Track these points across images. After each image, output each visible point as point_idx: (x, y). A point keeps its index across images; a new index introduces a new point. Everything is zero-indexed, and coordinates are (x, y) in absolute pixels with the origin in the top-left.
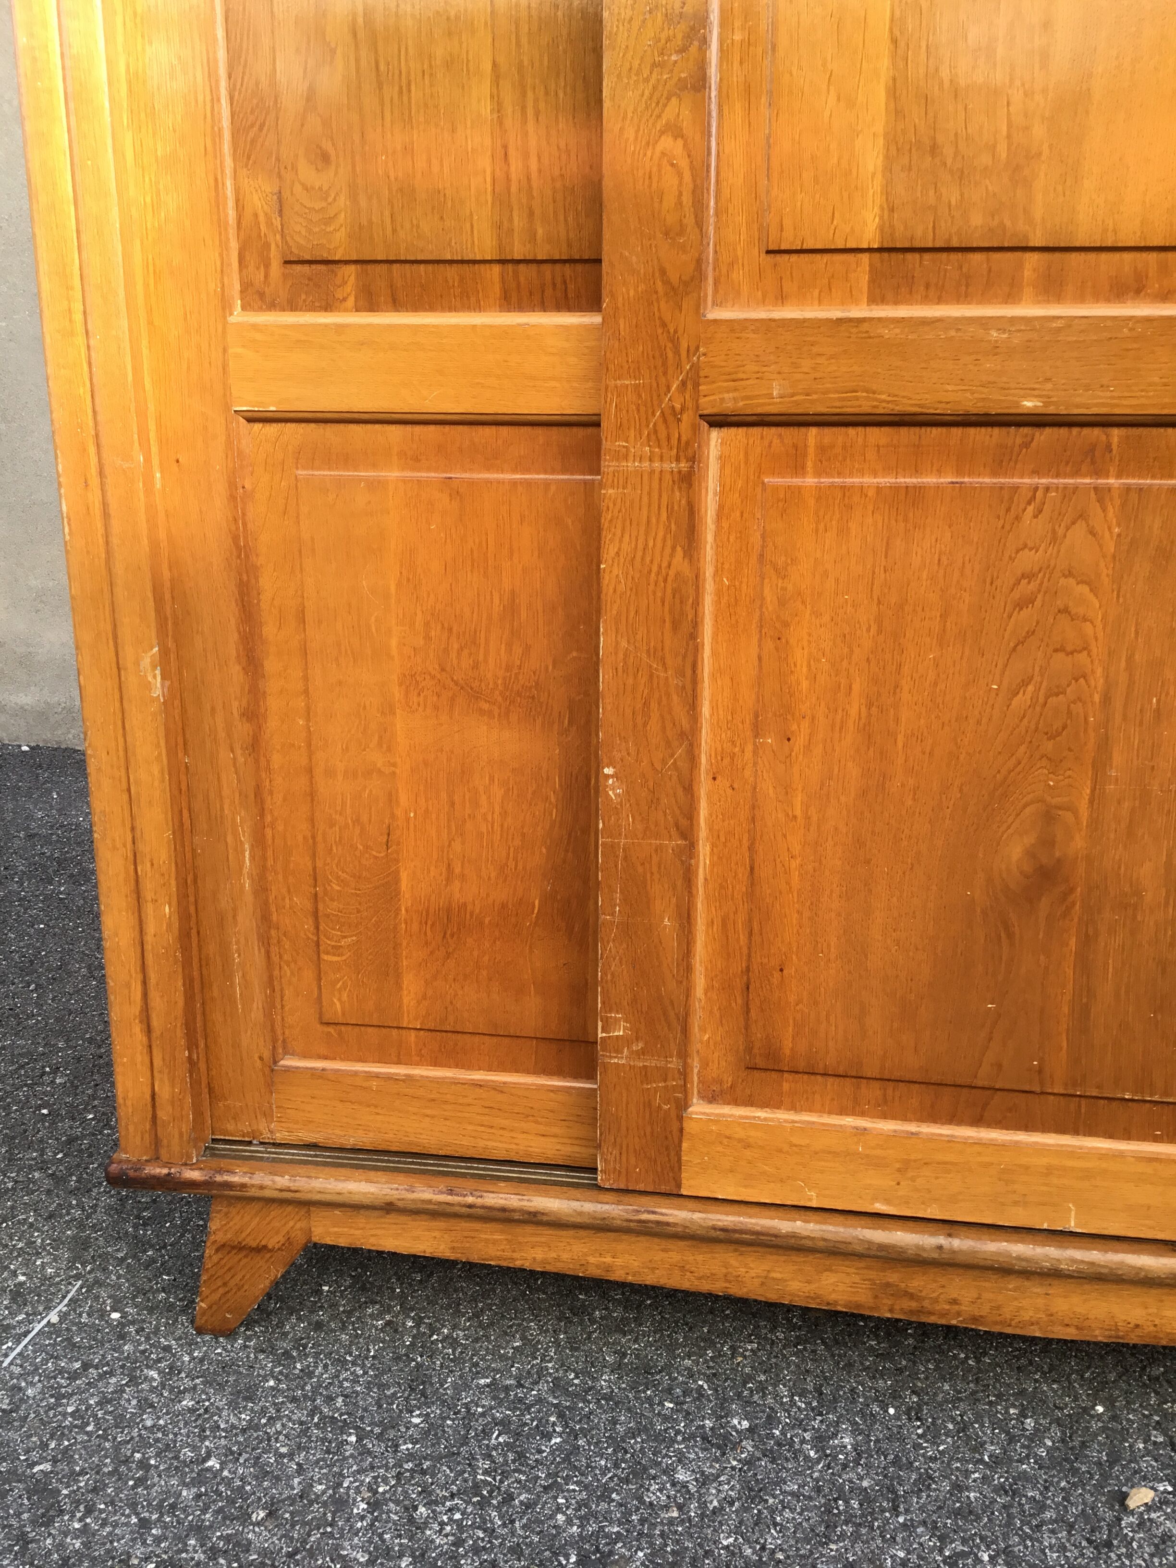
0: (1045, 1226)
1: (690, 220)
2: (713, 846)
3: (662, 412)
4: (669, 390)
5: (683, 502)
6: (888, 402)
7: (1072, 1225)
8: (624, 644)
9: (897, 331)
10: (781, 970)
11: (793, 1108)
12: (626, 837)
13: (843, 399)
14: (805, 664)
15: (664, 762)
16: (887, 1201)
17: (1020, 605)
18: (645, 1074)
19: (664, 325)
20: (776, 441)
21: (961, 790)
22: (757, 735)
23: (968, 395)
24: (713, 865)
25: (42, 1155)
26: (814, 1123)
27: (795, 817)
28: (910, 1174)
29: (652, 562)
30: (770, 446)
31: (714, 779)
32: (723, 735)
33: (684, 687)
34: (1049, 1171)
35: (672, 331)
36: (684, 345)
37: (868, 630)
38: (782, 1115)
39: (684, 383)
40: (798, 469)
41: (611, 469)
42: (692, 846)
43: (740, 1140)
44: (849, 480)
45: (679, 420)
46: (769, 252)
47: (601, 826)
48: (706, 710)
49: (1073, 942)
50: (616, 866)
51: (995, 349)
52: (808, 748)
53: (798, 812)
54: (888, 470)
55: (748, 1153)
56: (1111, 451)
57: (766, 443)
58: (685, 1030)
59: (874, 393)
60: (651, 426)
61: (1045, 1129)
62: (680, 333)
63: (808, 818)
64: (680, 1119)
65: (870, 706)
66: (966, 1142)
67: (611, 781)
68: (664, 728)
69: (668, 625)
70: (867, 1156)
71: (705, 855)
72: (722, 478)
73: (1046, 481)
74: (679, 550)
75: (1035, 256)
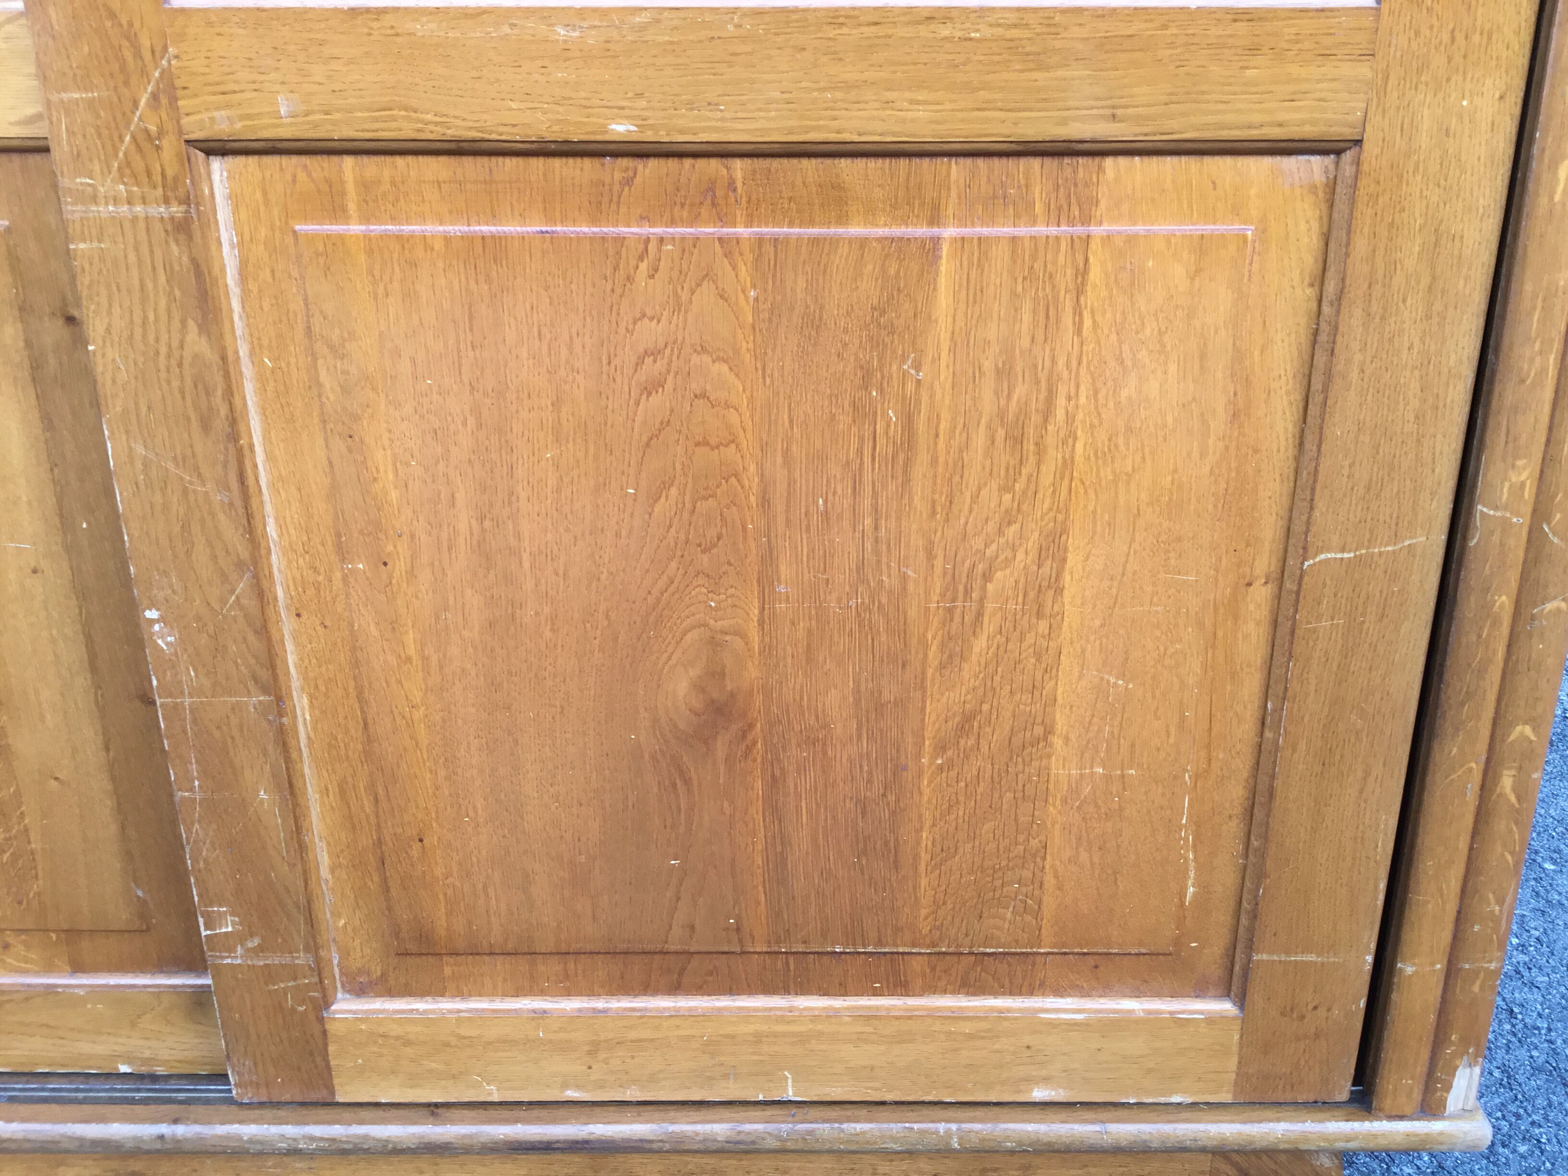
0: (761, 1098)
2: (311, 697)
3: (134, 138)
4: (136, 105)
5: (185, 259)
6: (436, 124)
8: (140, 450)
9: (433, 26)
10: (421, 840)
11: (460, 994)
12: (191, 695)
13: (376, 120)
14: (390, 468)
15: (224, 601)
16: (578, 1087)
17: (648, 390)
18: (269, 974)
19: (113, 15)
20: (302, 176)
21: (607, 617)
22: (343, 560)
23: (539, 115)
24: (315, 722)
26: (483, 1010)
27: (409, 659)
28: (602, 1055)
29: (157, 340)
30: (294, 181)
31: (298, 615)
32: (301, 561)
33: (231, 504)
34: (758, 1038)
35: (124, 22)
36: (145, 43)
37: (465, 423)
38: (446, 1005)
39: (155, 96)
40: (338, 212)
41: (77, 216)
42: (280, 701)
43: (397, 1038)
44: (407, 228)
45: (158, 148)
47: (155, 683)
48: (271, 530)
49: (759, 786)
50: (185, 732)
51: (565, 53)
52: (411, 574)
53: (412, 651)
54: (458, 214)
55: (409, 1051)
56: (735, 189)
57: (289, 177)
58: (311, 921)
59: (417, 112)
60: (121, 155)
61: (751, 990)
62: (137, 24)
63: (425, 659)
64: (321, 1020)
65: (482, 519)
66: (661, 1016)
67: (157, 627)
68: (214, 558)
69: (195, 425)
70: (550, 1041)
71: (303, 709)
72: (237, 224)
73: (658, 230)
74: (191, 324)
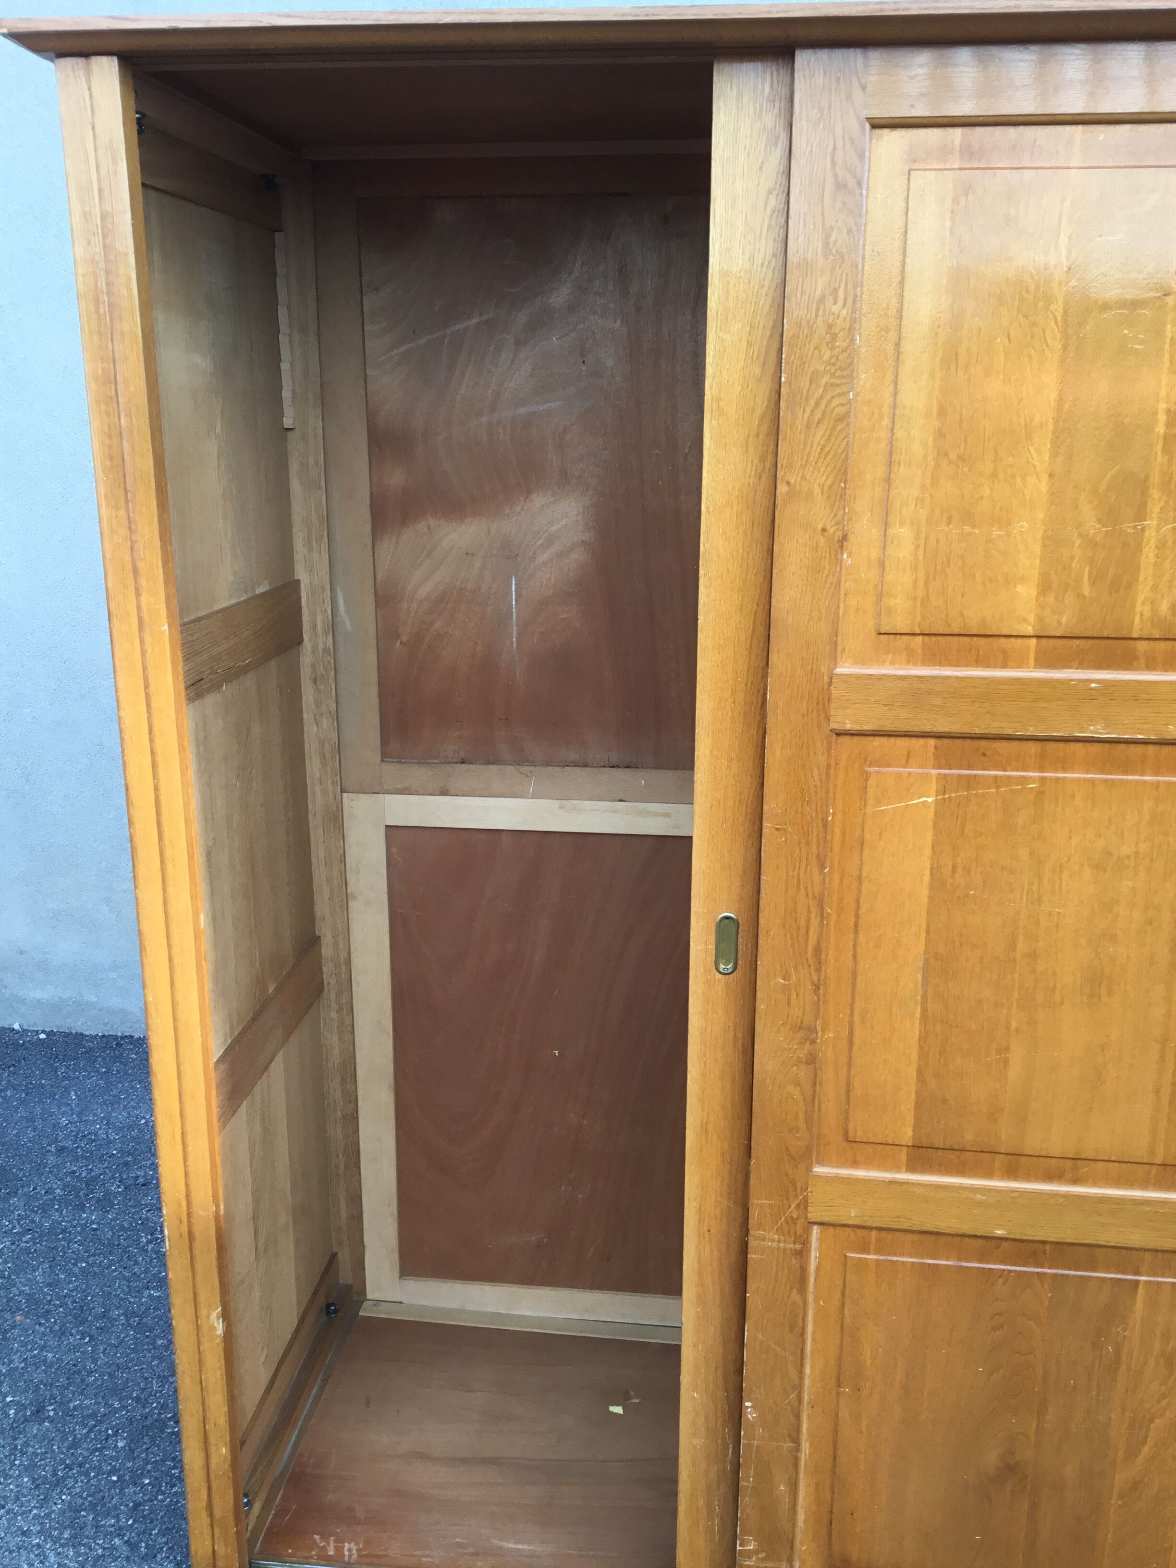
1: (802, 1125)
2: (811, 1444)
3: (786, 1219)
4: (790, 1207)
5: (798, 1265)
6: (919, 1225)
8: (760, 1336)
9: (923, 1191)
10: (852, 1514)
12: (758, 1440)
13: (892, 1221)
14: (869, 1350)
15: (782, 1402)
17: (994, 1329)
19: (787, 1175)
20: (852, 1234)
21: (961, 1422)
22: (839, 1386)
23: (965, 1225)
24: (810, 1454)
27: (861, 1432)
29: (778, 1295)
30: (848, 1236)
31: (813, 1407)
32: (818, 1385)
33: (795, 1361)
35: (792, 1179)
36: (799, 1185)
37: (907, 1336)
39: (798, 1205)
40: (865, 1249)
41: (755, 1245)
42: (798, 1448)
44: (895, 1259)
45: (795, 1223)
46: (847, 1141)
47: (742, 1433)
48: (808, 1370)
49: (1026, 1506)
50: (751, 1456)
51: (979, 1204)
52: (870, 1395)
53: (864, 1429)
54: (918, 1255)
56: (1046, 1254)
57: (846, 1235)
58: (792, 1547)
59: (910, 1219)
60: (779, 1224)
62: (797, 1179)
63: (870, 1433)
65: (907, 1375)
67: (749, 1410)
68: (783, 1383)
69: (786, 1329)
71: (805, 1448)
72: (820, 1250)
73: (1009, 1268)
74: (795, 1291)
75: (1002, 1156)
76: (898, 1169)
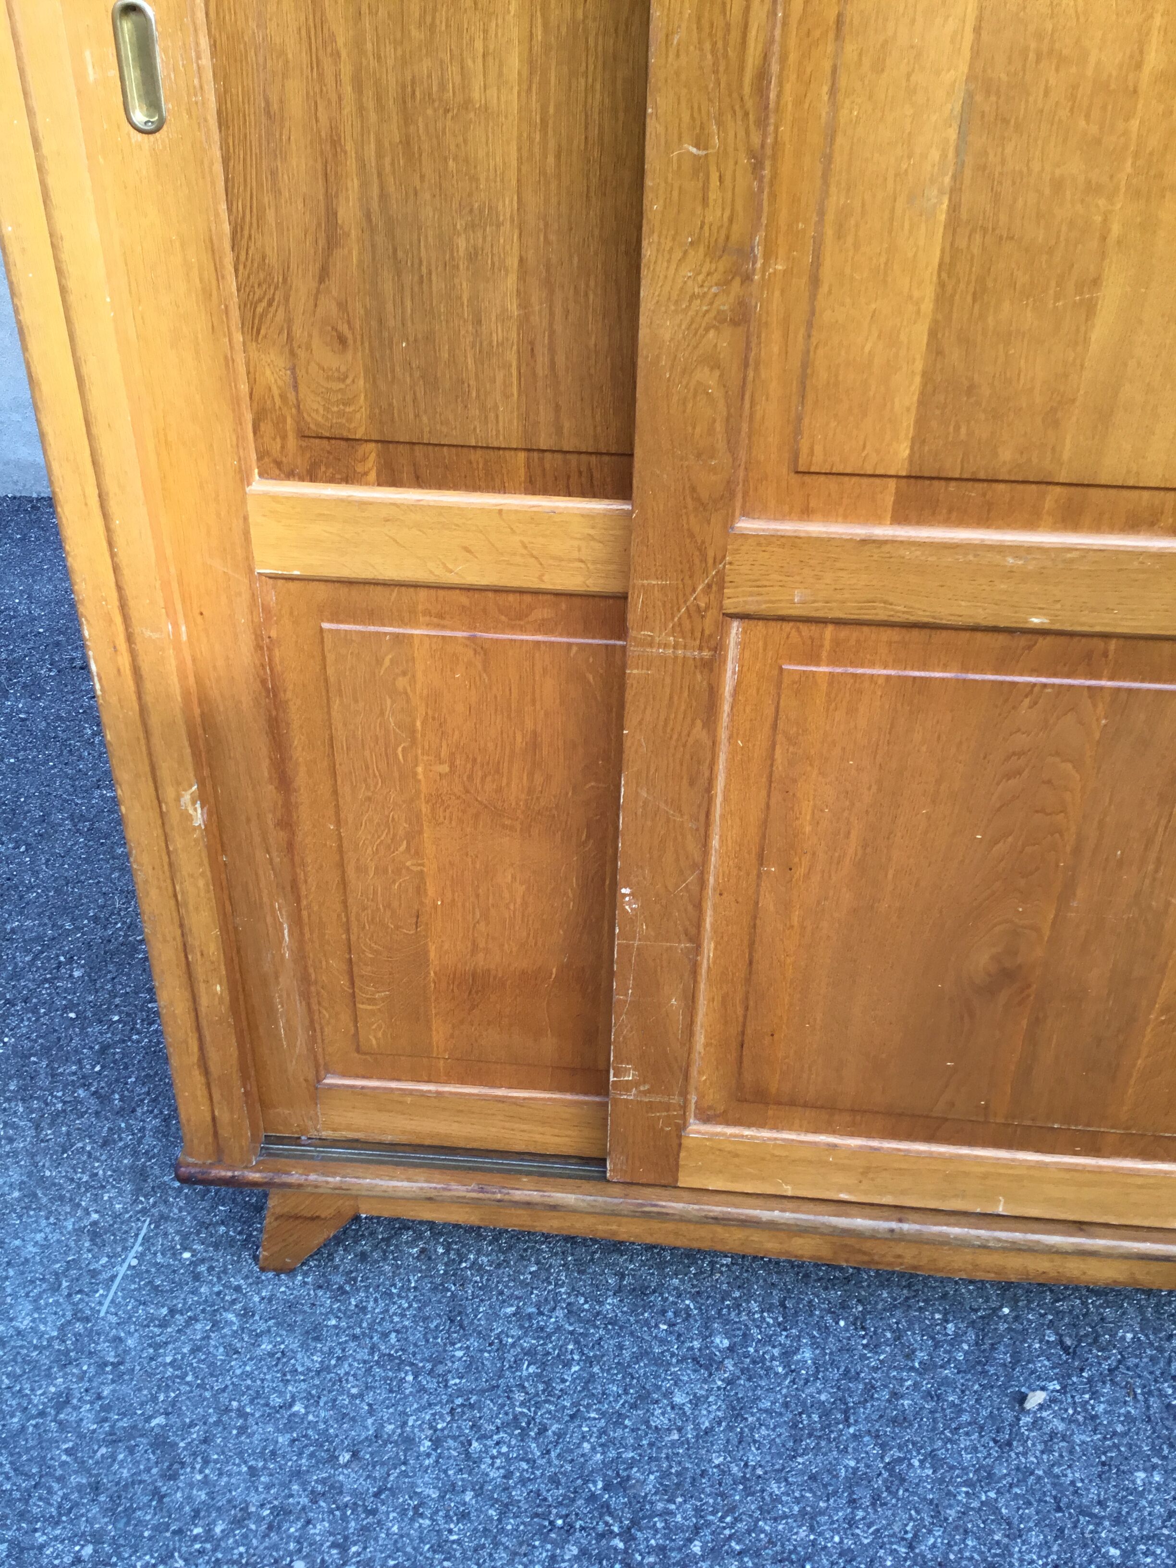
0: (978, 1210)
1: (721, 445)
2: (717, 944)
3: (688, 609)
4: (694, 590)
5: (705, 683)
6: (904, 612)
7: (1001, 1210)
8: (644, 794)
9: (918, 553)
10: (772, 1035)
11: (775, 1128)
12: (640, 940)
13: (861, 608)
14: (810, 812)
15: (677, 886)
16: (850, 1192)
17: (1008, 776)
18: (651, 1106)
19: (692, 536)
20: (794, 633)
21: (941, 912)
22: (761, 863)
23: (980, 611)
24: (716, 958)
25: (81, 1068)
26: (793, 1140)
27: (792, 927)
28: (871, 1175)
29: (673, 729)
30: (788, 637)
31: (721, 894)
32: (731, 863)
33: (697, 830)
34: (985, 1176)
35: (699, 541)
36: (711, 554)
37: (869, 788)
38: (766, 1134)
39: (709, 586)
40: (813, 658)
41: (636, 653)
42: (698, 948)
43: (729, 1152)
44: (860, 671)
45: (703, 617)
46: (797, 472)
47: (617, 931)
48: (715, 842)
49: (1024, 1023)
50: (630, 961)
51: (1010, 574)
52: (807, 876)
53: (796, 923)
54: (897, 663)
55: (737, 1161)
56: (1107, 656)
57: (785, 635)
58: (687, 1077)
59: (891, 604)
60: (676, 619)
61: (985, 1144)
62: (707, 543)
63: (803, 928)
64: (680, 1137)
65: (865, 847)
66: (919, 1155)
67: (627, 899)
68: (677, 860)
69: (685, 781)
70: (836, 1164)
71: (709, 951)
72: (741, 660)
73: (1044, 680)
74: (699, 723)
75: (1058, 489)
76: (878, 519)
